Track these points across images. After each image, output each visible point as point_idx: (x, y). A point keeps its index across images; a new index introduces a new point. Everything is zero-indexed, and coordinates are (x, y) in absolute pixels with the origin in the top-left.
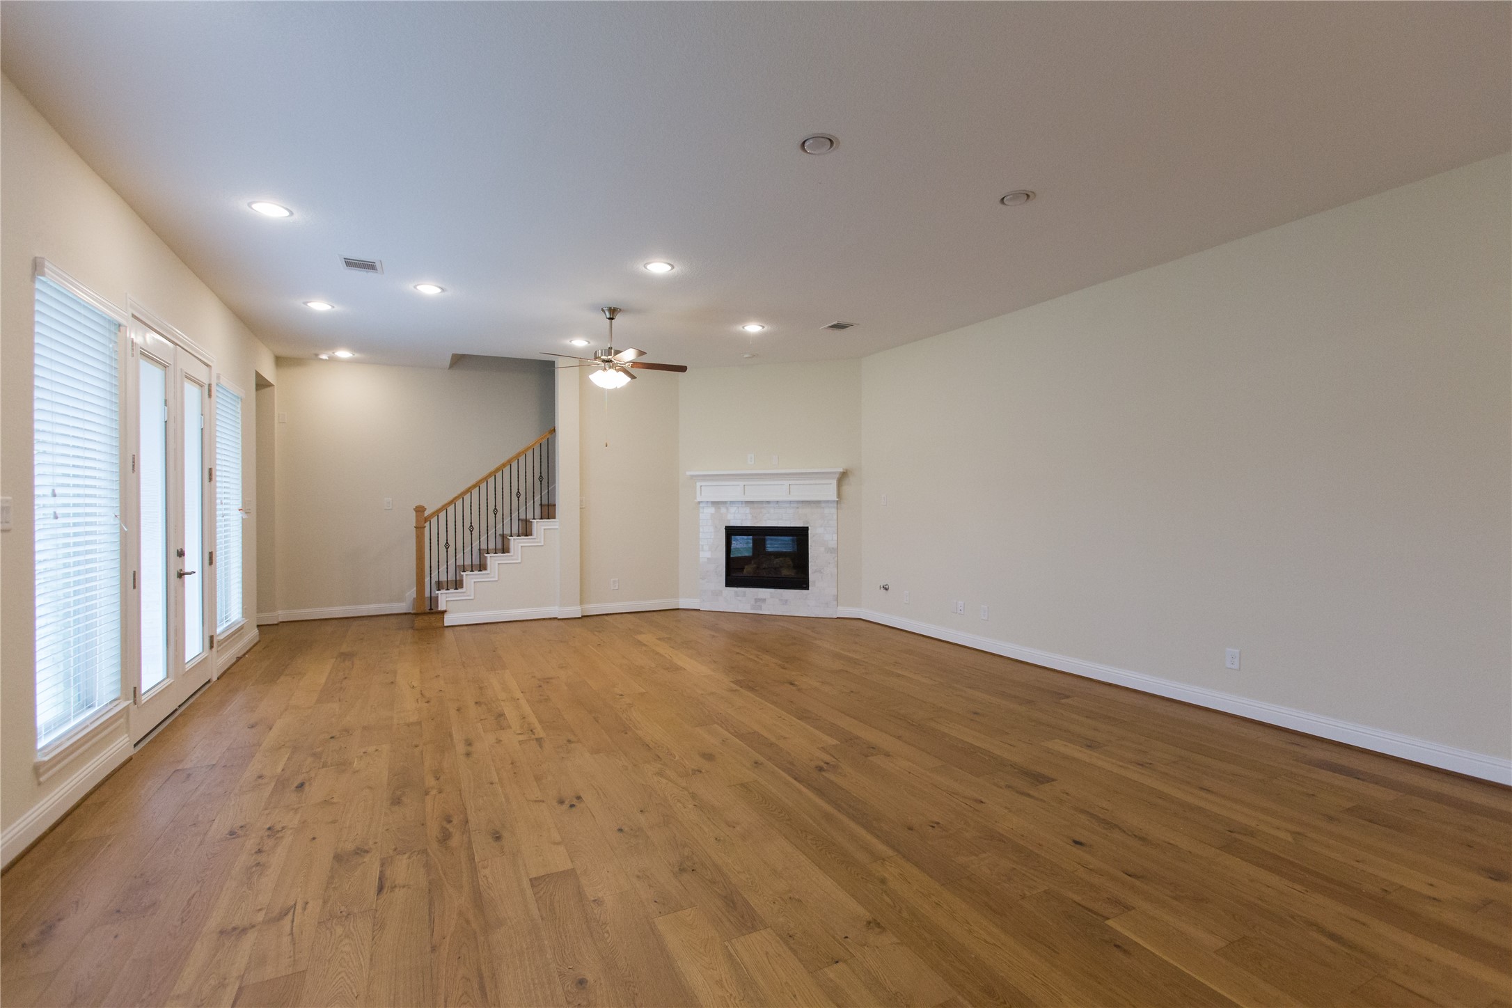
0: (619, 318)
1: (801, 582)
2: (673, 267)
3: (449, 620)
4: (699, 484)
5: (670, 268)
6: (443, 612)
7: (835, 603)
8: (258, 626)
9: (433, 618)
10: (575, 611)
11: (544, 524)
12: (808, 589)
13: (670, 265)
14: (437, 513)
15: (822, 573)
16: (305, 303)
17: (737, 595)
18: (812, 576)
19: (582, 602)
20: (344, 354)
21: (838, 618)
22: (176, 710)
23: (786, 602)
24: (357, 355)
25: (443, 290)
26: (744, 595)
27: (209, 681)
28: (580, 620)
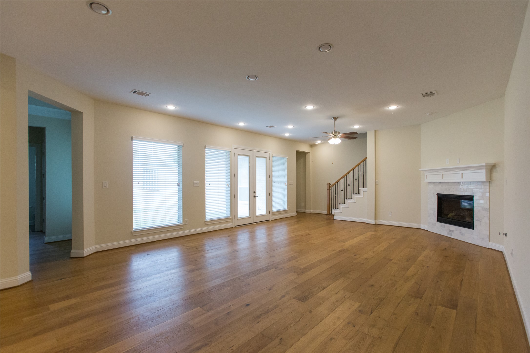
0: (337, 121)
1: (470, 225)
2: (314, 107)
3: (335, 218)
4: (426, 174)
5: (313, 107)
6: (334, 215)
7: (488, 239)
8: (297, 212)
9: (331, 216)
10: (373, 222)
11: (364, 190)
12: (473, 229)
13: (313, 106)
14: (335, 184)
15: (480, 221)
16: (284, 134)
17: (441, 226)
18: (475, 223)
19: (375, 219)
20: (319, 142)
21: (489, 248)
22: (252, 223)
23: (462, 234)
24: (322, 142)
25: (294, 126)
26: (445, 227)
27: (269, 220)
28: (374, 225)
